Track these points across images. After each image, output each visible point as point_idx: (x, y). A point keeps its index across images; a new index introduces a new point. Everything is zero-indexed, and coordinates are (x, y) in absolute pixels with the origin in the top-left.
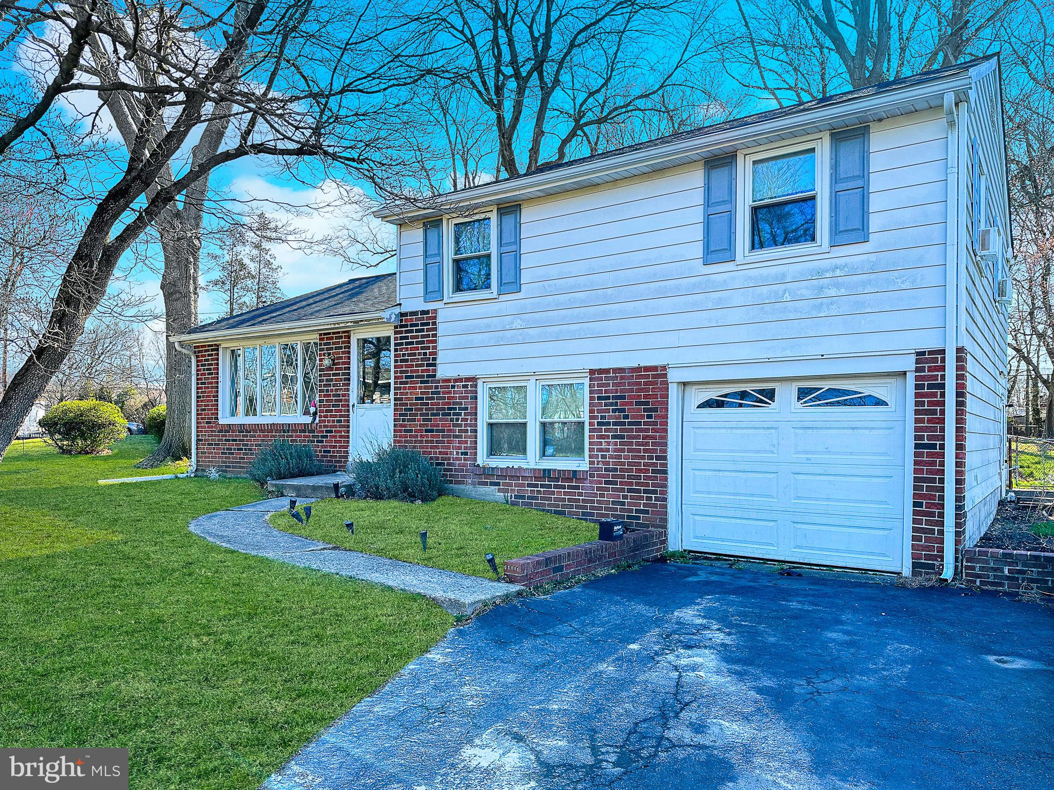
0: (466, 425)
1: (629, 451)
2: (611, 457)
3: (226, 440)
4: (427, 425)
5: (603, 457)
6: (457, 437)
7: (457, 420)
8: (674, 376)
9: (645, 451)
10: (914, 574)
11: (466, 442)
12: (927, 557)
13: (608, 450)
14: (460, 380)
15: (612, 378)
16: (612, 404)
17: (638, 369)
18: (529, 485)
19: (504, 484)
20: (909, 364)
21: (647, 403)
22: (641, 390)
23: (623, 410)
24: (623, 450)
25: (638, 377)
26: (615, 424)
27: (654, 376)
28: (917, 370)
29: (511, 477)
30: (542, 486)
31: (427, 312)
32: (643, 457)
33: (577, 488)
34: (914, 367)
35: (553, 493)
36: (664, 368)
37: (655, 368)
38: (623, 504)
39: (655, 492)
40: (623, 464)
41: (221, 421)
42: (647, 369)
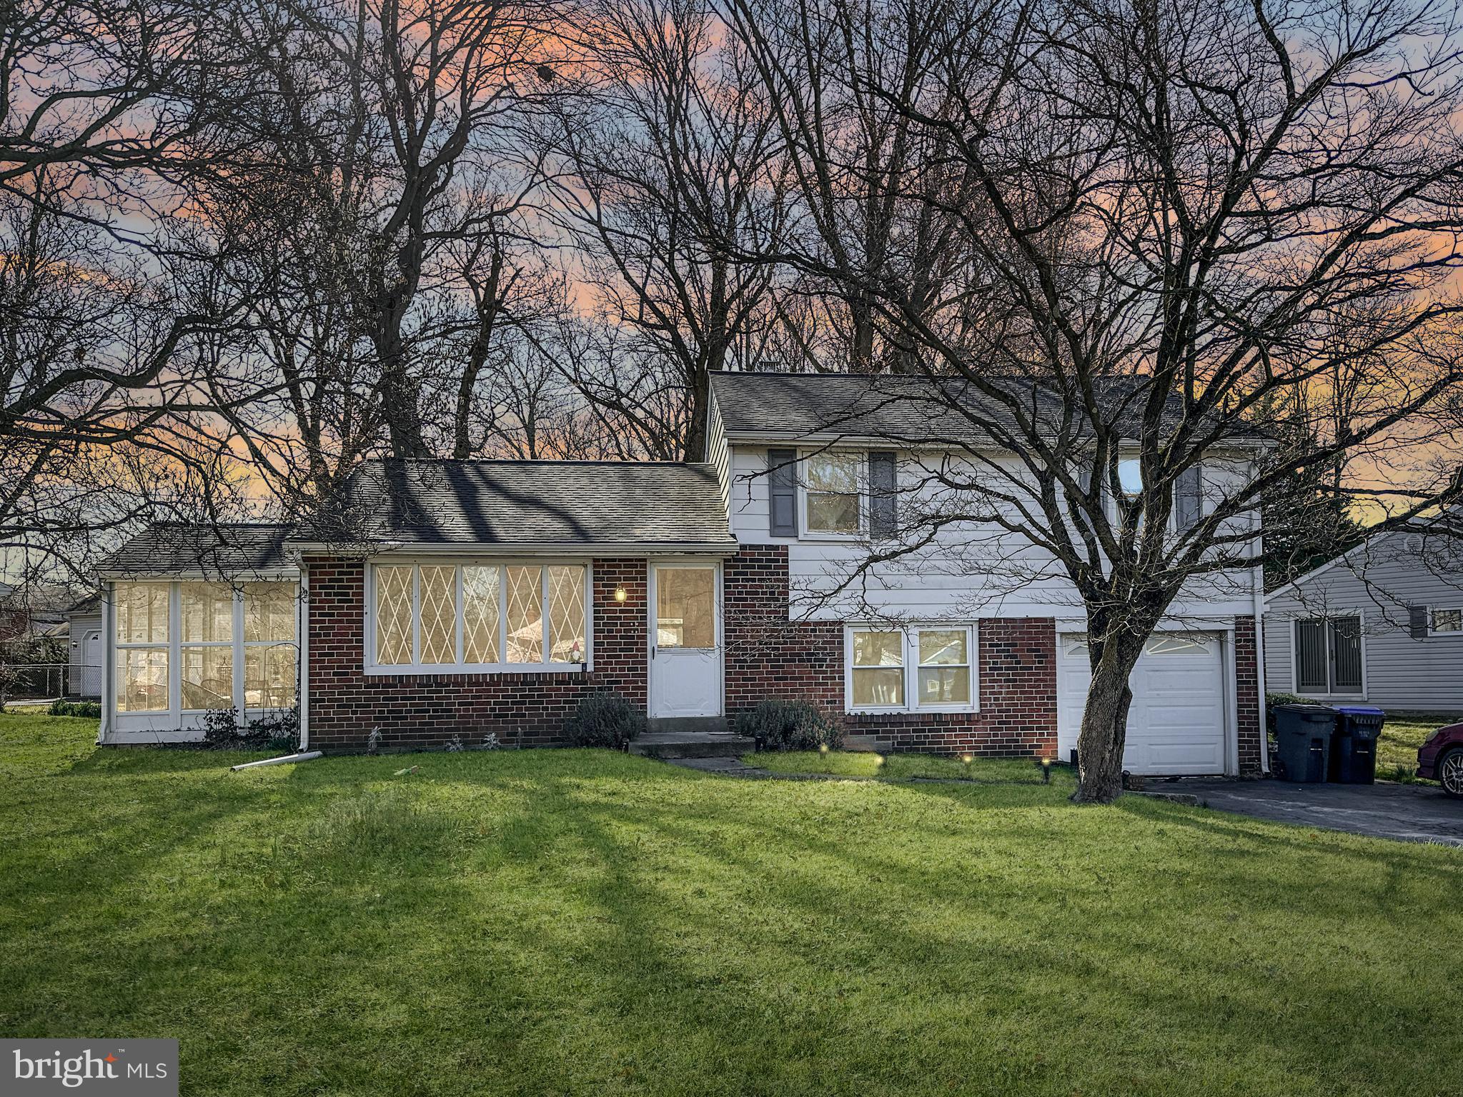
0: (832, 672)
1: (1022, 693)
2: (1004, 699)
3: (384, 699)
4: (778, 673)
5: (996, 699)
6: (820, 684)
7: (821, 666)
8: (1060, 627)
9: (1037, 692)
10: (1241, 771)
11: (834, 690)
12: (1250, 760)
13: (1000, 693)
14: (825, 623)
15: (1003, 627)
16: (1003, 651)
17: (1028, 620)
18: (914, 731)
19: (884, 732)
20: (1230, 626)
21: (1038, 650)
22: (1032, 639)
23: (1016, 657)
24: (1016, 693)
25: (1029, 627)
26: (1007, 669)
27: (1043, 627)
28: (1237, 629)
29: (893, 724)
30: (930, 731)
31: (777, 547)
32: (1035, 698)
33: (970, 729)
34: (1233, 627)
35: (943, 736)
36: (1053, 620)
37: (1044, 620)
38: (1017, 741)
39: (1047, 728)
40: (1016, 705)
41: (368, 672)
42: (1037, 620)
